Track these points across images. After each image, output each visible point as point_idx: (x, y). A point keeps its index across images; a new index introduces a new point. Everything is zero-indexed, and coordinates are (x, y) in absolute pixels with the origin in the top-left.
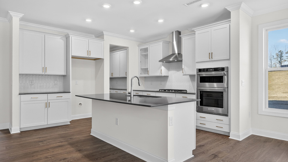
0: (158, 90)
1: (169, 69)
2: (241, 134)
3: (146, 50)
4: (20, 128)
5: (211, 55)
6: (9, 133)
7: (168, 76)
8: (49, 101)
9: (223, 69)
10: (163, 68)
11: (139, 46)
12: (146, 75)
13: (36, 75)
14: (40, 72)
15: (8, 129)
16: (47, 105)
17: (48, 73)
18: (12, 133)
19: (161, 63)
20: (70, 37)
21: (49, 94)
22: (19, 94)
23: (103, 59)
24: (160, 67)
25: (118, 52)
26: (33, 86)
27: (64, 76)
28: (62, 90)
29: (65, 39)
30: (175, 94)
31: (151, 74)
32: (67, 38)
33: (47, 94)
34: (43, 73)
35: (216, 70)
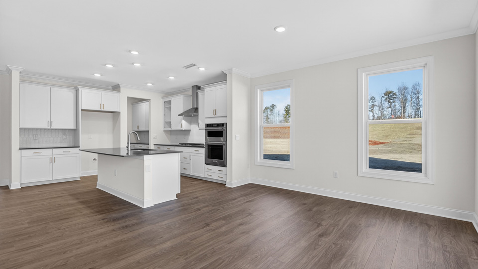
0: (178, 144)
1: (190, 123)
2: (233, 182)
3: (169, 102)
4: (21, 184)
5: (215, 111)
6: (9, 188)
7: (190, 130)
8: (54, 156)
9: (222, 125)
10: (184, 122)
11: (163, 97)
12: (170, 129)
13: (41, 129)
14: (45, 126)
15: (8, 186)
16: (53, 160)
17: (54, 127)
18: (11, 188)
19: (181, 117)
20: (80, 90)
21: (54, 149)
22: (20, 149)
23: (120, 112)
24: (181, 121)
25: (144, 103)
26: (37, 141)
27: (74, 130)
28: (71, 145)
29: (74, 91)
30: (189, 148)
31: (174, 128)
32: (77, 91)
33: (52, 149)
34: (49, 128)
35: (218, 125)
